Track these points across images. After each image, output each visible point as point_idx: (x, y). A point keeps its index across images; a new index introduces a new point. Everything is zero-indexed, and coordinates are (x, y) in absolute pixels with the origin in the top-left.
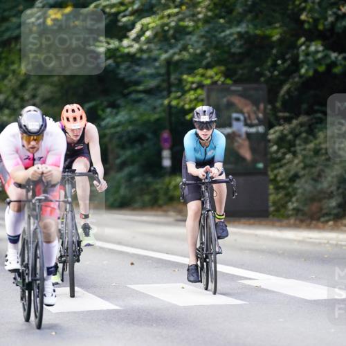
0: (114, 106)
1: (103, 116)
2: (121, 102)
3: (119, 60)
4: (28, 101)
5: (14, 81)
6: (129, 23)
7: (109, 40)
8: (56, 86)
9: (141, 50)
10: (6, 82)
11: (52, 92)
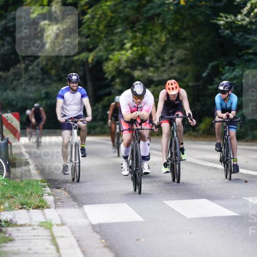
0: (231, 64)
1: (224, 72)
2: (236, 61)
3: (235, 30)
4: (167, 61)
5: (157, 46)
6: (242, 3)
7: (227, 15)
8: (187, 50)
9: (251, 23)
10: (151, 47)
11: (185, 54)
